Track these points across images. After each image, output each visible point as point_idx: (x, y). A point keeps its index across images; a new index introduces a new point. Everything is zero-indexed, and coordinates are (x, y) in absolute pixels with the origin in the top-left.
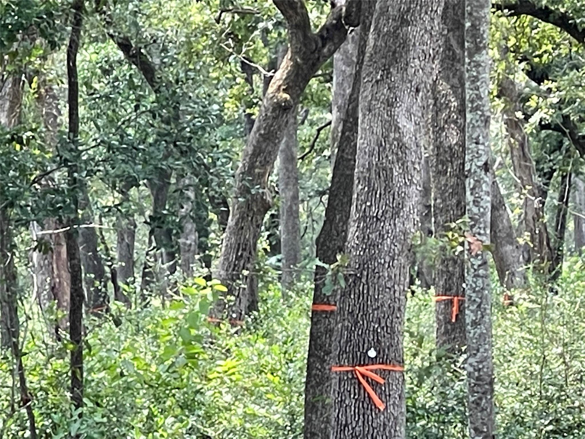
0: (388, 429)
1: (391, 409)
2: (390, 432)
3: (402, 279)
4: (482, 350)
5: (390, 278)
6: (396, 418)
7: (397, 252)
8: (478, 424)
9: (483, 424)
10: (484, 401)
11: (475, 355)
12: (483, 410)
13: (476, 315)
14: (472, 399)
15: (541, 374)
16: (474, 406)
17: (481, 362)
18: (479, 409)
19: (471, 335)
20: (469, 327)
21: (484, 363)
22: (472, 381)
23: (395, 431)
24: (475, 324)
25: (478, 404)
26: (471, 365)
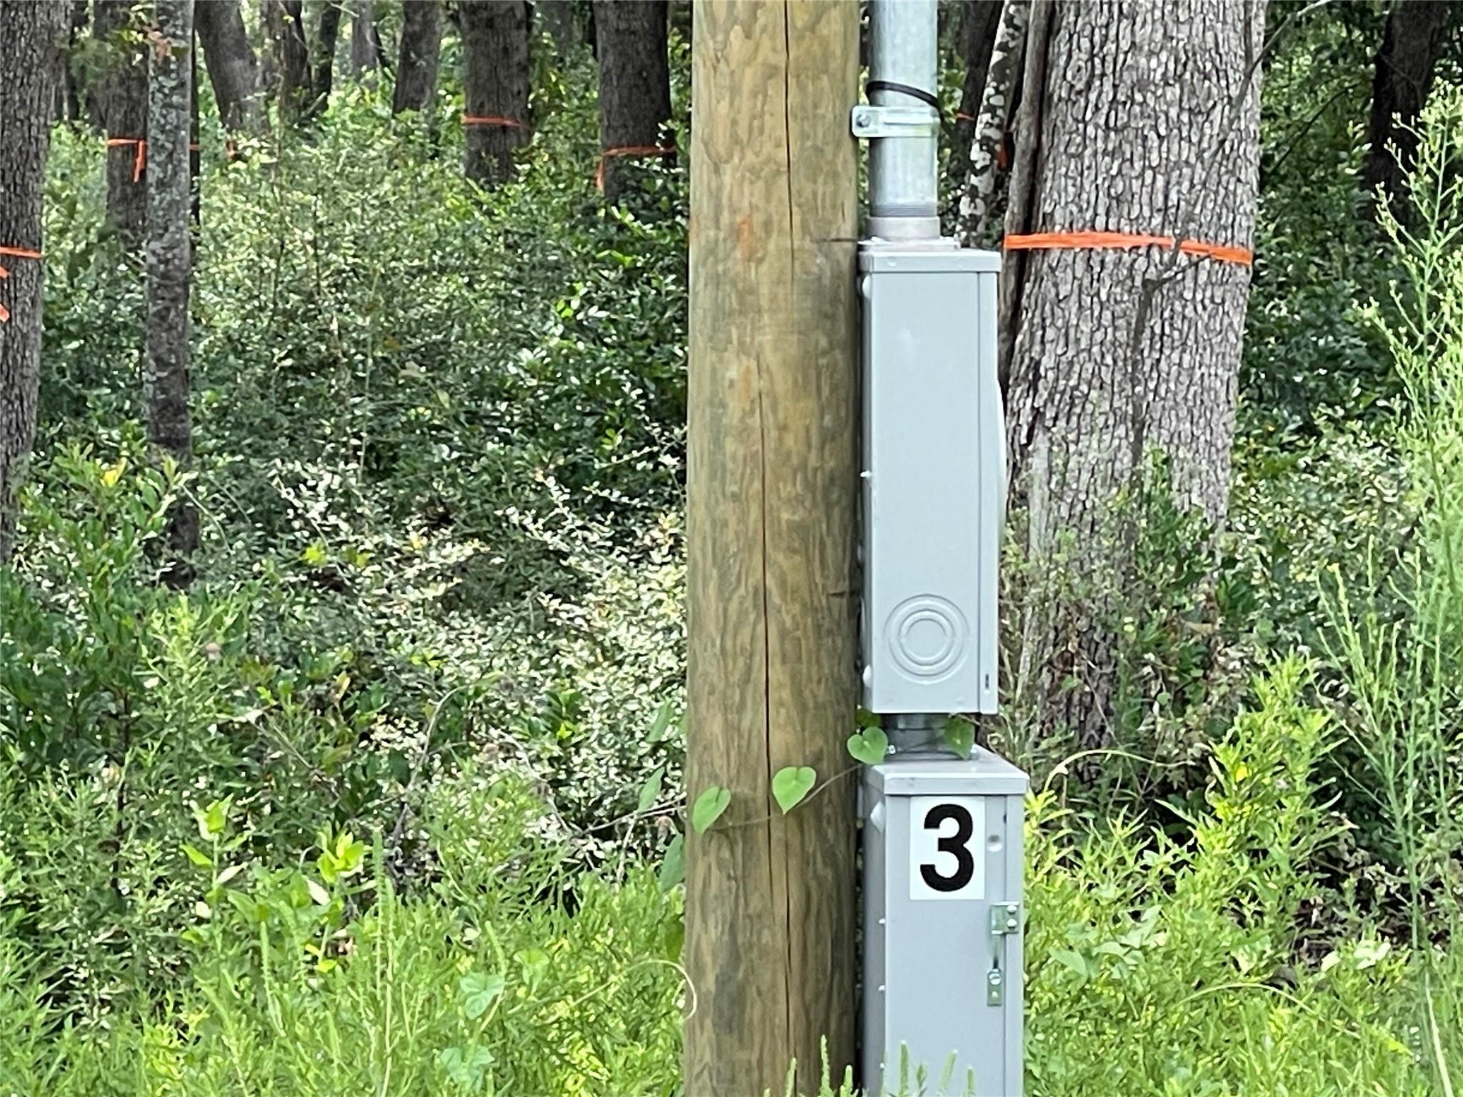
0: (11, 353)
1: (18, 321)
2: (14, 358)
3: (43, 105)
4: (172, 229)
5: (23, 102)
6: (25, 336)
7: (36, 61)
8: (162, 351)
9: (170, 351)
10: (173, 313)
11: (161, 236)
12: (171, 328)
13: (165, 172)
14: (152, 309)
15: (277, 271)
16: (156, 320)
17: (170, 248)
18: (165, 326)
19: (156, 203)
20: (152, 190)
21: (176, 251)
22: (155, 279)
23: (24, 357)
24: (162, 185)
25: (163, 318)
26: (154, 253)
